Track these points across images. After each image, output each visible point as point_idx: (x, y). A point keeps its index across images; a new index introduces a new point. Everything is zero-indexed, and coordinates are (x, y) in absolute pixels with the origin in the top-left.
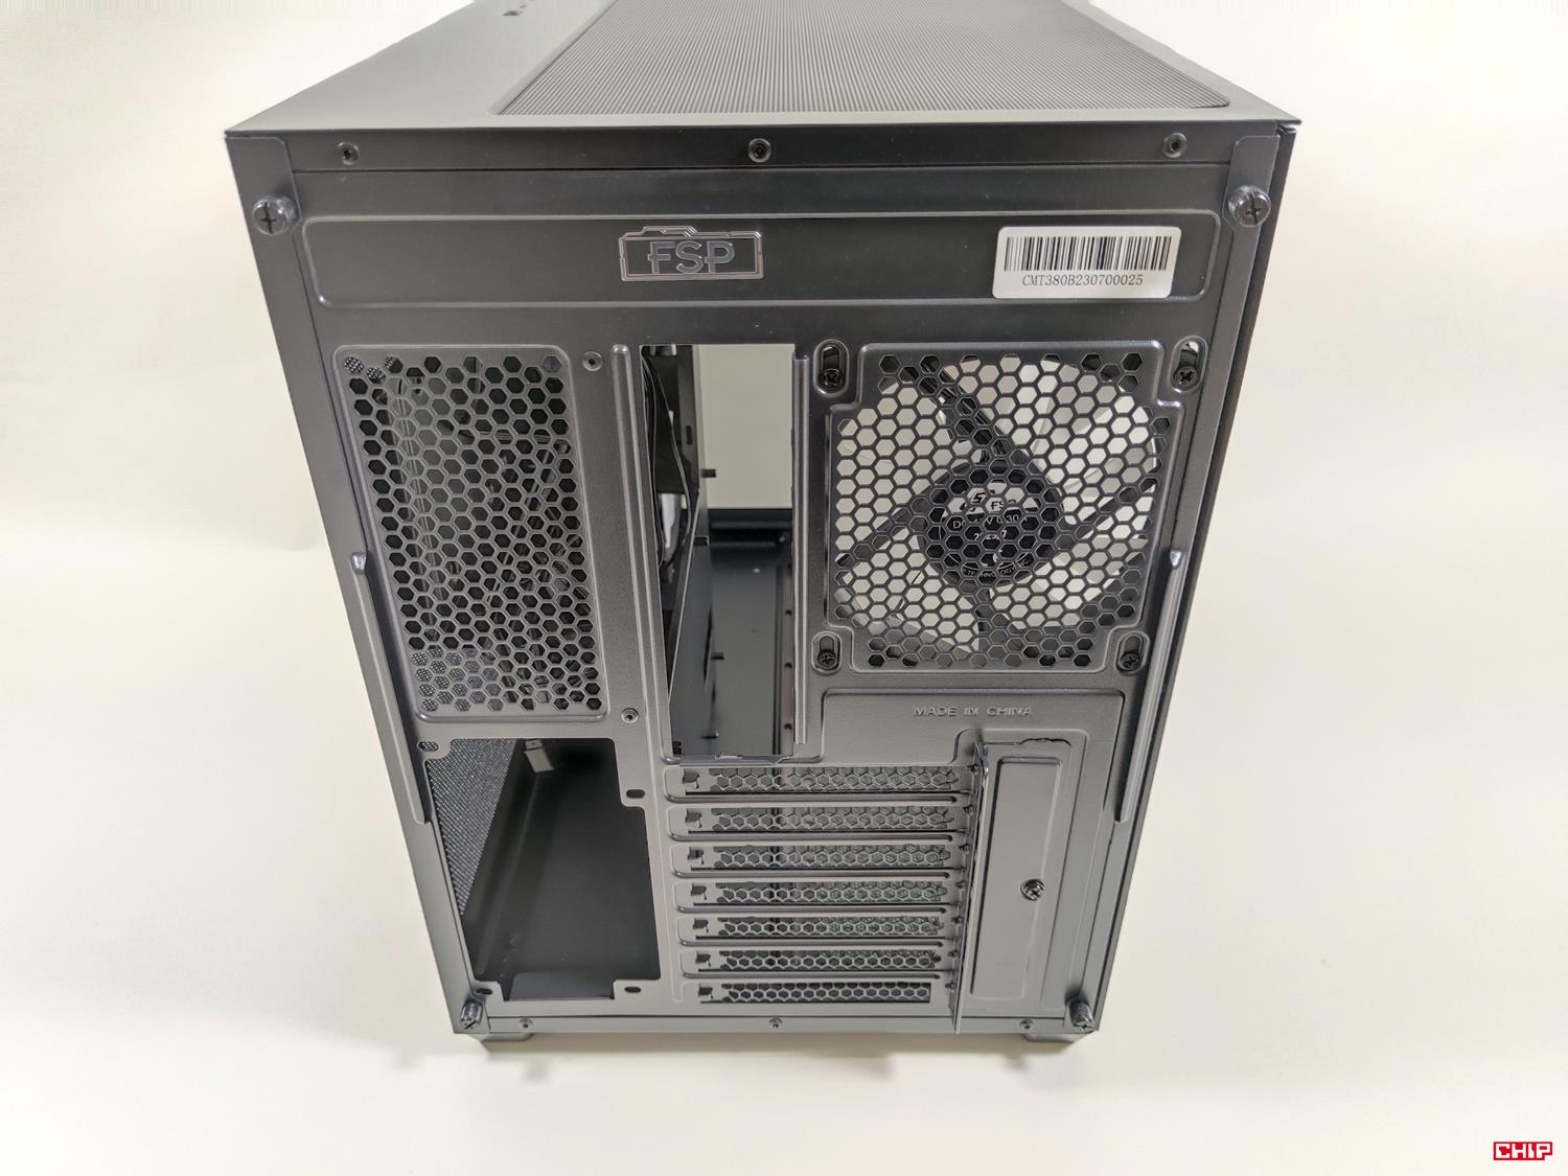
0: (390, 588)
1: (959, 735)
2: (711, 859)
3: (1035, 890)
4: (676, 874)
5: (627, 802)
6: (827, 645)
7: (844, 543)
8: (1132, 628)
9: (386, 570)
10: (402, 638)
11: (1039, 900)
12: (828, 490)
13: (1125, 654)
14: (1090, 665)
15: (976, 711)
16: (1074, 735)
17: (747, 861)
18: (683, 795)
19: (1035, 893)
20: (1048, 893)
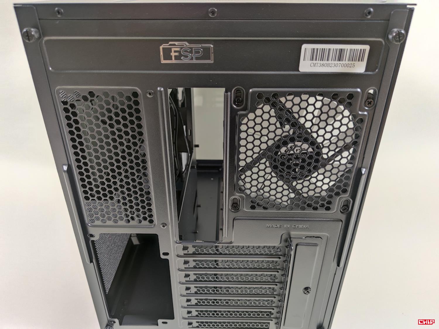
0: (77, 177)
1: (282, 235)
2: (193, 277)
3: (308, 291)
4: (180, 283)
5: (163, 257)
6: (235, 201)
7: (242, 164)
8: (346, 196)
9: (76, 171)
10: (81, 196)
11: (309, 294)
12: (236, 143)
13: (343, 207)
14: (330, 210)
15: (289, 226)
16: (325, 235)
17: (205, 279)
18: (183, 255)
19: (308, 292)
20: (313, 291)
